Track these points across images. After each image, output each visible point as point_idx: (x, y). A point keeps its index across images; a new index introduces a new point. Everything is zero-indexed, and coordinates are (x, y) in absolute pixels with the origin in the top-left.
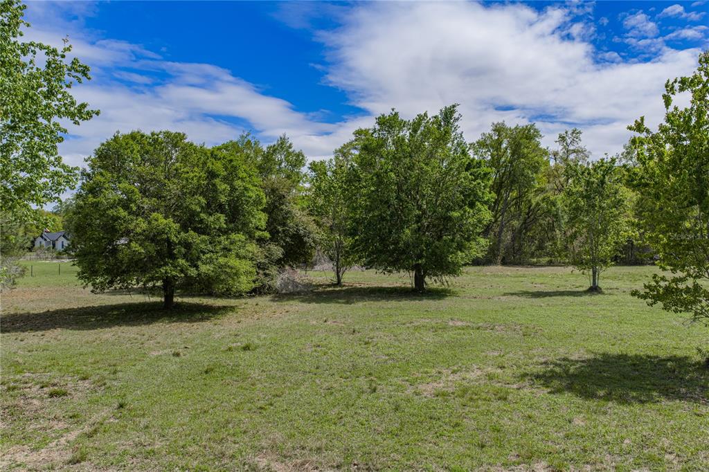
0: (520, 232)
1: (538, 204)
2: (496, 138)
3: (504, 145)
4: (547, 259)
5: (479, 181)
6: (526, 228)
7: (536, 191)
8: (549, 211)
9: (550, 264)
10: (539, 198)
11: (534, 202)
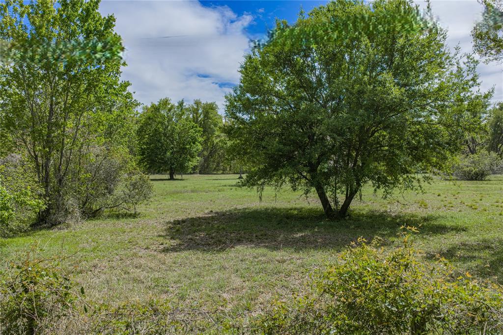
0: (208, 157)
1: (217, 143)
2: (196, 107)
3: (200, 111)
4: (221, 172)
5: (197, 133)
6: (211, 156)
7: (216, 137)
8: (223, 147)
9: (223, 173)
10: (218, 140)
11: (215, 142)
